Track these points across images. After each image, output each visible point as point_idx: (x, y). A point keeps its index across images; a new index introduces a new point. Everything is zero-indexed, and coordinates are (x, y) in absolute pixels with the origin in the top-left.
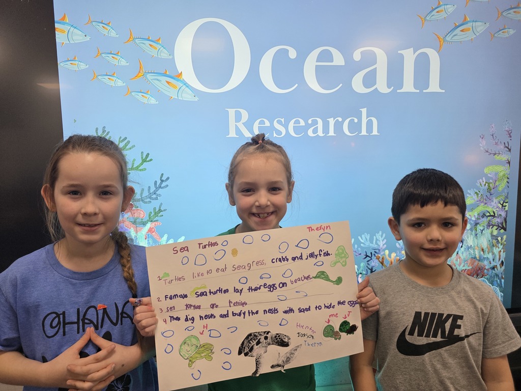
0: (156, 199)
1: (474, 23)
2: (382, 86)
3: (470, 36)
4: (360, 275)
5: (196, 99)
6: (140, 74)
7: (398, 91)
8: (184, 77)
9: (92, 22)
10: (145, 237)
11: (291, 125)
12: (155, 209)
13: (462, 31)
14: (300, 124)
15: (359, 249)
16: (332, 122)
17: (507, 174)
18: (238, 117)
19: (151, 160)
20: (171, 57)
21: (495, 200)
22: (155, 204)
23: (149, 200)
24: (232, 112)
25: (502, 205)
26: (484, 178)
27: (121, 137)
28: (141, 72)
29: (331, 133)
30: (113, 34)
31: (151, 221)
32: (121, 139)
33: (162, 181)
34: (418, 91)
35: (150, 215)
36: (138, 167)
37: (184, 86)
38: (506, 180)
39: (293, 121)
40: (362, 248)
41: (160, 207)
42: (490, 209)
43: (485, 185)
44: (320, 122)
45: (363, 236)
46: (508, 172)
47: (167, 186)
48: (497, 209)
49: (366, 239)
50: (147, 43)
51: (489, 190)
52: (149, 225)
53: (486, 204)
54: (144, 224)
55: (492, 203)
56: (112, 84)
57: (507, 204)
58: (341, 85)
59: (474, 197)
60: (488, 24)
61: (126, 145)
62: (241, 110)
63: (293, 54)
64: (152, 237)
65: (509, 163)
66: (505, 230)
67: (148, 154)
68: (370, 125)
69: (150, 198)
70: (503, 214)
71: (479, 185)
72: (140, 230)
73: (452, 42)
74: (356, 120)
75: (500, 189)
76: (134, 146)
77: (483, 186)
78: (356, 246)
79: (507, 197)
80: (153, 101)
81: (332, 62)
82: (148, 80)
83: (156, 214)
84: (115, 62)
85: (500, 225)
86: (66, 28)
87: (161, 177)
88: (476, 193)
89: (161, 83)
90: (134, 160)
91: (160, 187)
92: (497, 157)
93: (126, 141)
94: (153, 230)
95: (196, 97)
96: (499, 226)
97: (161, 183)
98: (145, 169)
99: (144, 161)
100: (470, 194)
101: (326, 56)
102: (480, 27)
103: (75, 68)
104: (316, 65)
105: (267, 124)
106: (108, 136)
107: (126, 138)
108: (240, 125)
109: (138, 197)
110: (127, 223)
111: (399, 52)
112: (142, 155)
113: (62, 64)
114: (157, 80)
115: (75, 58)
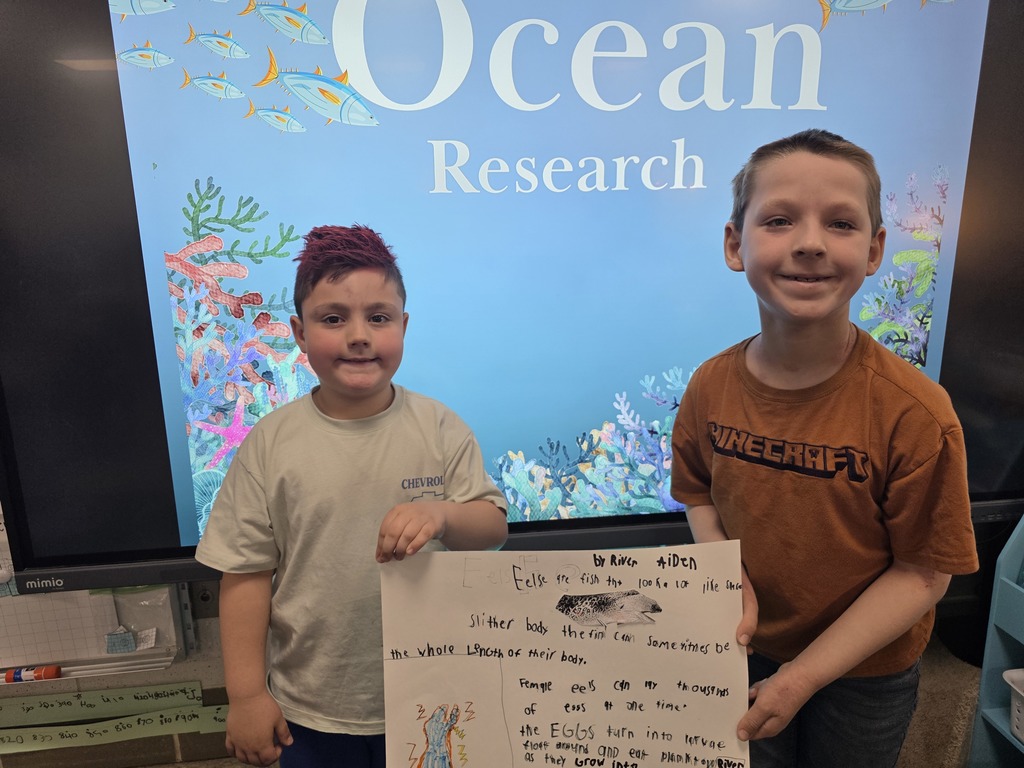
2: (714, 97)
4: (664, 438)
5: (375, 123)
6: (271, 76)
7: (743, 107)
8: (351, 80)
10: (292, 369)
11: (548, 170)
14: (563, 168)
15: (664, 393)
16: (621, 164)
17: (933, 265)
18: (451, 156)
19: (297, 237)
20: (327, 42)
21: (909, 313)
24: (439, 147)
25: (921, 321)
26: (891, 274)
27: (242, 198)
28: (273, 71)
29: (620, 185)
32: (243, 202)
34: (779, 107)
36: (274, 252)
37: (352, 99)
38: (931, 277)
39: (551, 163)
40: (667, 391)
42: (899, 329)
43: (893, 285)
44: (600, 164)
45: (671, 372)
46: (935, 261)
48: (912, 329)
49: (677, 377)
50: (283, 14)
51: (900, 294)
53: (893, 319)
54: (289, 347)
55: (905, 319)
56: (220, 94)
57: (929, 320)
59: (874, 308)
61: (252, 211)
62: (456, 143)
63: (551, 35)
64: (304, 371)
65: (938, 245)
66: (923, 364)
67: (292, 228)
68: (689, 169)
70: (922, 337)
71: (882, 285)
72: (284, 358)
73: (846, 12)
74: (665, 161)
75: (920, 292)
76: (266, 214)
77: (890, 287)
78: (658, 389)
79: (930, 308)
80: (296, 127)
81: (625, 50)
82: (287, 88)
84: (224, 52)
85: (915, 356)
88: (877, 300)
89: (309, 93)
90: (268, 238)
92: (917, 236)
93: (251, 205)
95: (374, 119)
96: (913, 358)
98: (288, 254)
99: (285, 238)
100: (867, 302)
101: (612, 40)
103: (148, 64)
104: (595, 58)
105: (504, 168)
106: (218, 197)
107: (251, 199)
108: (455, 171)
109: (278, 302)
110: (260, 346)
111: (748, 31)
112: (281, 229)
113: (123, 57)
114: (303, 86)
115: (147, 45)
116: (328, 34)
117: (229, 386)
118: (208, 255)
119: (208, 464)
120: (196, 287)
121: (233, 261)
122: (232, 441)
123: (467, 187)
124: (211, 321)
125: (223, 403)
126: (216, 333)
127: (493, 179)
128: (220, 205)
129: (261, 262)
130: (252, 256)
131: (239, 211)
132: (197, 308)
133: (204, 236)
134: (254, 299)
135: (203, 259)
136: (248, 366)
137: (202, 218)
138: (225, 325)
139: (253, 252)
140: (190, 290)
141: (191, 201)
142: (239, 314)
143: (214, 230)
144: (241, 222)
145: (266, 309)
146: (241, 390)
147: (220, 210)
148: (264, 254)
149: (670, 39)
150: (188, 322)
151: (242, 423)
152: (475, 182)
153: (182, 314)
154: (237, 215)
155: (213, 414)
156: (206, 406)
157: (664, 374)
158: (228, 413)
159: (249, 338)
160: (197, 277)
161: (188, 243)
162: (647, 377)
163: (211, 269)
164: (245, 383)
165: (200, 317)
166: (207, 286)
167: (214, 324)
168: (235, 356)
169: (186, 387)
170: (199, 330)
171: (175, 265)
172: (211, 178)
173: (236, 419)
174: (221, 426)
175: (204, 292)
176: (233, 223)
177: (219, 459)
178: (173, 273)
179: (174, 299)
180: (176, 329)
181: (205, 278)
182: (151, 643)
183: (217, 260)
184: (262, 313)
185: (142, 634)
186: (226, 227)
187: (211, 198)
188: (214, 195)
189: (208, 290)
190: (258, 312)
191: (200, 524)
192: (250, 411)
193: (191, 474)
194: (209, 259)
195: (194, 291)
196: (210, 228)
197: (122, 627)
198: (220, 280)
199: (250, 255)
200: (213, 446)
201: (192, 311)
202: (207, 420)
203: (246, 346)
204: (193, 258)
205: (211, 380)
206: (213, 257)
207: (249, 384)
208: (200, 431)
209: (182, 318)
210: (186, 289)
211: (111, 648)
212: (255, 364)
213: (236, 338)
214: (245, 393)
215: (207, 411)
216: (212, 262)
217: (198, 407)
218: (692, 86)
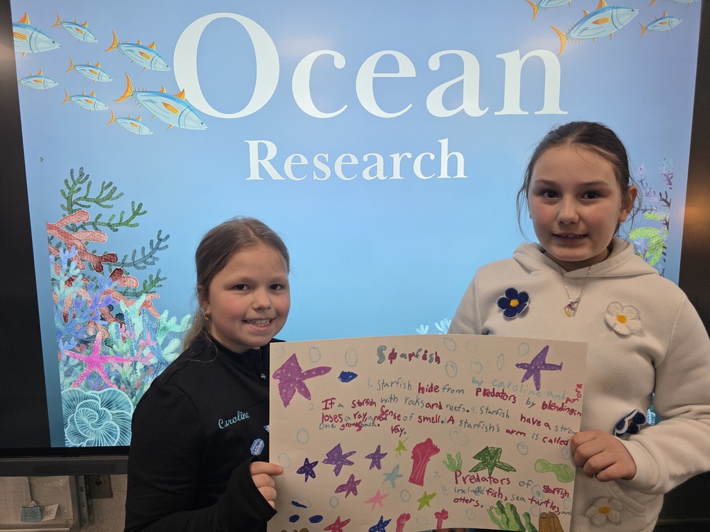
0: (153, 263)
1: (615, 11)
2: (471, 106)
3: (608, 29)
5: (204, 127)
6: (128, 94)
7: (496, 113)
8: (187, 96)
9: (61, 23)
10: (138, 312)
11: (339, 163)
12: (151, 276)
13: (596, 22)
14: (351, 162)
16: (397, 158)
17: (663, 240)
18: (263, 152)
19: (145, 212)
20: (169, 69)
22: (151, 270)
23: (143, 264)
24: (253, 145)
27: (104, 182)
28: (129, 90)
29: (397, 175)
30: (91, 38)
31: (147, 292)
32: (105, 185)
33: (160, 240)
34: (527, 113)
35: (144, 285)
36: (127, 223)
37: (188, 110)
38: (661, 250)
39: (342, 157)
41: (158, 275)
44: (380, 159)
45: (442, 322)
46: (664, 237)
47: (167, 246)
50: (137, 50)
52: (143, 298)
54: (137, 295)
56: (91, 107)
58: (411, 105)
60: (637, 12)
61: (112, 193)
62: (267, 143)
63: (340, 62)
64: (148, 313)
65: (667, 224)
67: (141, 205)
68: (453, 163)
69: (145, 262)
72: (132, 303)
73: (579, 40)
74: (432, 157)
76: (122, 194)
80: (146, 131)
81: (398, 72)
82: (139, 103)
83: (153, 283)
84: (94, 78)
86: (27, 32)
87: (159, 235)
89: (156, 106)
90: (123, 212)
91: (158, 248)
92: (648, 215)
93: (111, 188)
94: (149, 304)
95: (204, 125)
97: (159, 243)
98: (137, 225)
99: (136, 213)
101: (388, 64)
102: (625, 17)
103: (41, 86)
104: (374, 78)
105: (304, 161)
106: (87, 182)
107: (111, 184)
108: (265, 163)
109: (129, 260)
110: (114, 294)
111: (498, 56)
112: (133, 206)
113: (23, 82)
114: (152, 101)
115: (40, 73)
116: (170, 63)
117: (90, 324)
118: (78, 225)
119: (73, 383)
120: (69, 248)
121: (97, 229)
122: (92, 366)
123: (275, 175)
124: (79, 274)
125: (86, 337)
126: (82, 283)
127: (295, 169)
128: (88, 188)
129: (117, 230)
130: (111, 226)
131: (102, 192)
132: (69, 264)
133: (75, 210)
134: (111, 258)
135: (75, 228)
136: (105, 310)
137: (75, 197)
138: (89, 277)
139: (112, 223)
140: (64, 250)
141: (67, 185)
142: (99, 269)
143: (83, 206)
144: (103, 201)
145: (120, 266)
146: (99, 327)
147: (88, 191)
148: (120, 224)
149: (434, 63)
150: (62, 275)
151: (100, 353)
152: (282, 172)
153: (58, 268)
154: (100, 196)
155: (78, 345)
156: (73, 338)
157: (436, 324)
158: (89, 344)
159: (107, 288)
160: (70, 241)
161: (64, 215)
162: (422, 326)
163: (80, 235)
164: (103, 322)
165: (71, 271)
166: (77, 248)
167: (81, 276)
168: (96, 301)
169: (59, 324)
170: (70, 281)
171: (54, 232)
172: (82, 168)
173: (95, 350)
174: (84, 355)
175: (74, 253)
176: (97, 201)
177: (82, 380)
178: (52, 237)
179: (52, 257)
180: (53, 279)
181: (75, 242)
182: (53, 516)
183: (85, 229)
184: (117, 269)
185: (48, 508)
186: (93, 204)
187: (81, 183)
188: (84, 181)
189: (77, 251)
190: (114, 268)
191: (66, 430)
192: (106, 344)
193: (60, 391)
194: (79, 228)
195: (67, 251)
196: (80, 205)
197: (33, 502)
198: (87, 243)
199: (109, 225)
200: (77, 369)
201: (65, 266)
202: (73, 350)
203: (104, 294)
204: (67, 227)
205: (77, 319)
206: (82, 226)
207: (106, 323)
208: (68, 357)
209: (58, 271)
210: (61, 250)
211: (24, 517)
212: (111, 308)
213: (97, 287)
214: (102, 330)
215: (74, 342)
216: (81, 230)
217: (67, 339)
218: (453, 97)
